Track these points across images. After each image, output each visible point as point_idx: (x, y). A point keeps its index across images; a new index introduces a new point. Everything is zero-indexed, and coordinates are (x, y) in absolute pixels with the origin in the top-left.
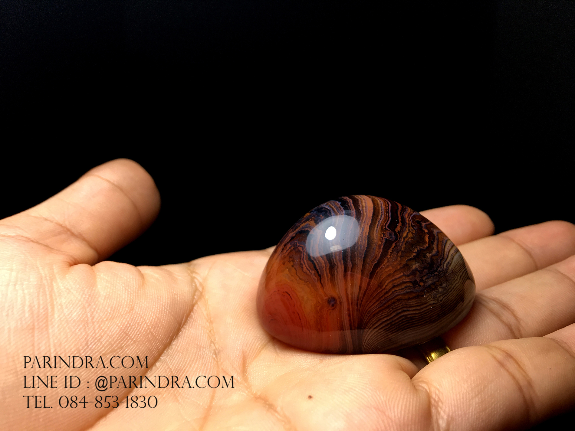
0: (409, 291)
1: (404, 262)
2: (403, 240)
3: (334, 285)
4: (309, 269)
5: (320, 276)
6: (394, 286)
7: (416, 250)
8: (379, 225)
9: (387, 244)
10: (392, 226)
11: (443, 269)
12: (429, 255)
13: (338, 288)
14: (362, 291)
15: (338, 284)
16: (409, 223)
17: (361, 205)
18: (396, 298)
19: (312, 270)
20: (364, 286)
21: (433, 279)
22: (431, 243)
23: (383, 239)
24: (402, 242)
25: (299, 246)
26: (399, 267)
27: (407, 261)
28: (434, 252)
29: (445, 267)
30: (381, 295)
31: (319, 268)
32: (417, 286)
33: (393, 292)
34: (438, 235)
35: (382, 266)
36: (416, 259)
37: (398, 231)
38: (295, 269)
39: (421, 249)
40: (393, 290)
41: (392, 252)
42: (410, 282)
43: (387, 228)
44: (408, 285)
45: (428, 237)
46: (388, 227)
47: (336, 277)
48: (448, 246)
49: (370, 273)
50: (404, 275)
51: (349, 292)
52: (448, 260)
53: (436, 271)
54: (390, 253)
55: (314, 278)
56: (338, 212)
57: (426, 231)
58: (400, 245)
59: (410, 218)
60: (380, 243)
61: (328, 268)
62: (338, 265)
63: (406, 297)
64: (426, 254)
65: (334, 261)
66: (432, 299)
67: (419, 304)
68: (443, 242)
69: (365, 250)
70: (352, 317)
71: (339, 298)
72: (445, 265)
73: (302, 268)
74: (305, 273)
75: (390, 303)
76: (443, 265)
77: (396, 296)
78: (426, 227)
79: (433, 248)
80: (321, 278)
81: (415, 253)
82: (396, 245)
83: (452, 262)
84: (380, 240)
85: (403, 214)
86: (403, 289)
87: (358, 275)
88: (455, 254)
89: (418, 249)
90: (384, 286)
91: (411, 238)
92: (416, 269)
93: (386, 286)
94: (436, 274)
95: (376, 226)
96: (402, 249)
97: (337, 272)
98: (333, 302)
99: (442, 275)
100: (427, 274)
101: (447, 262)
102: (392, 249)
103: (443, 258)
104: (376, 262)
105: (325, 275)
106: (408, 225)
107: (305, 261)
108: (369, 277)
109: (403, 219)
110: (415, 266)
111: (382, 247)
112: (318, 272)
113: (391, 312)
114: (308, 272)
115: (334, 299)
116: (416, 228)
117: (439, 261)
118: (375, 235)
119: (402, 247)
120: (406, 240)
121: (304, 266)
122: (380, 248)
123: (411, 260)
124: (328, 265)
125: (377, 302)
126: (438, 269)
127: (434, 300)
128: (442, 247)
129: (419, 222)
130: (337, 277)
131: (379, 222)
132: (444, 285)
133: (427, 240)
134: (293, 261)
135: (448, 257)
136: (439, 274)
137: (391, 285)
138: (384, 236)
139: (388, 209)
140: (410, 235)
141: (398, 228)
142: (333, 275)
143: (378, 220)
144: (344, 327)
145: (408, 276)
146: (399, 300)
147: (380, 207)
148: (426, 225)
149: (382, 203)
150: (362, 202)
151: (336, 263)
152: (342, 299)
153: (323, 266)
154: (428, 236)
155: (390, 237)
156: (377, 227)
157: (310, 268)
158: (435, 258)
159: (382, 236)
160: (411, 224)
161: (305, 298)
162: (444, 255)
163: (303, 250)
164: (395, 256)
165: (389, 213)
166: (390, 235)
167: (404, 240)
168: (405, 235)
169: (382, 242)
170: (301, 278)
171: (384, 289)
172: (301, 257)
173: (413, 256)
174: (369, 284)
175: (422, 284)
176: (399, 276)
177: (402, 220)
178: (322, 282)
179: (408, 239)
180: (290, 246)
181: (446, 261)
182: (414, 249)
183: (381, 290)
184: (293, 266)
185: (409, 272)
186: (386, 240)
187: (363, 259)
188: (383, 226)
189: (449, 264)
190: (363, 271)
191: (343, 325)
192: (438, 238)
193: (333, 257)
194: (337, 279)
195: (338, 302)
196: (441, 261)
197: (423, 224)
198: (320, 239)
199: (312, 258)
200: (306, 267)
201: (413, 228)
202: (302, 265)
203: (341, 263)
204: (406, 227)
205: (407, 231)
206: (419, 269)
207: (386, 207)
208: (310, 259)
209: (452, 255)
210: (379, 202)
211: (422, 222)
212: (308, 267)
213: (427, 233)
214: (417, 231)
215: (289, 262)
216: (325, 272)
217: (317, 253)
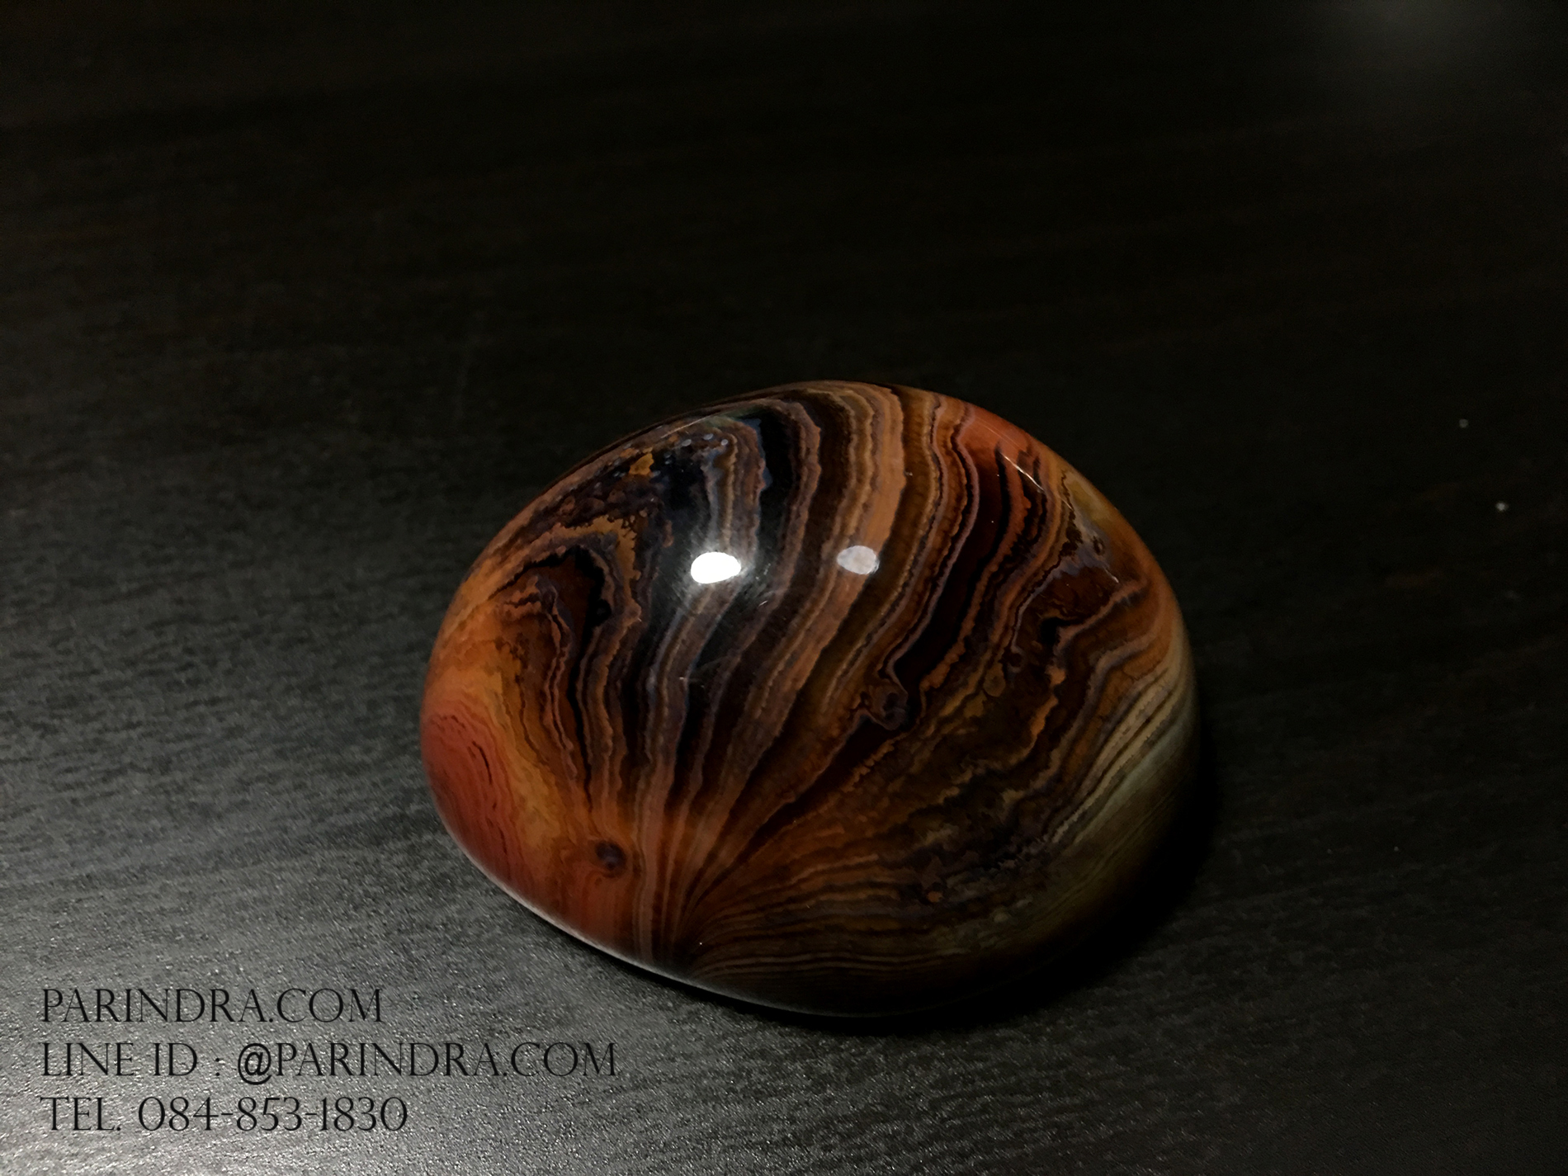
0: (881, 911)
1: (900, 818)
2: (932, 729)
3: (626, 816)
4: (562, 729)
5: (588, 767)
6: (830, 888)
7: (967, 777)
8: (865, 652)
9: (864, 740)
10: (914, 666)
11: (1046, 846)
12: (1010, 796)
13: (640, 830)
14: (713, 868)
15: (640, 818)
16: (998, 646)
17: (837, 530)
18: (823, 922)
19: (568, 736)
20: (726, 858)
21: (987, 883)
22: (1053, 734)
23: (851, 719)
24: (926, 741)
25: (555, 619)
26: (869, 833)
27: (911, 816)
28: (1040, 783)
29: (1056, 839)
30: (775, 901)
31: (592, 745)
32: (917, 901)
33: (818, 905)
34: (1102, 689)
35: (810, 816)
36: (948, 811)
37: (932, 687)
38: (522, 695)
39: (991, 774)
40: (823, 898)
41: (868, 774)
43: (890, 670)
44: (883, 893)
45: (1047, 712)
46: (898, 666)
47: (638, 796)
49: (758, 827)
50: (881, 863)
51: (672, 856)
52: (1090, 801)
53: (1012, 857)
54: (861, 776)
55: (568, 766)
57: (1058, 676)
58: (913, 751)
59: (1024, 608)
60: (835, 732)
61: (619, 759)
62: (655, 765)
63: (862, 926)
64: (1004, 790)
65: (643, 747)
66: (954, 942)
67: (899, 951)
68: (1109, 717)
69: (764, 749)
70: (663, 917)
71: (636, 856)
72: (1063, 829)
73: (542, 709)
74: (548, 733)
75: (799, 927)
76: (1055, 831)
77: (824, 917)
78: (1070, 653)
79: (1046, 764)
80: (589, 777)
81: (960, 786)
82: (896, 751)
83: (1096, 814)
84: (840, 719)
85: (999, 586)
86: (860, 902)
87: (718, 822)
88: (1144, 754)
89: (980, 771)
90: (794, 880)
91: (975, 720)
92: (937, 849)
93: (801, 881)
94: (1008, 869)
95: (850, 656)
96: (915, 769)
97: (648, 784)
98: (612, 857)
99: (1029, 870)
100: (970, 867)
101: (1076, 815)
102: (871, 763)
103: (1069, 801)
104: (792, 800)
105: (606, 776)
106: (989, 655)
107: (556, 692)
108: (749, 837)
109: (986, 615)
110: (938, 834)
111: (837, 749)
112: (584, 754)
113: (796, 950)
114: (556, 735)
115: (617, 851)
116: (1015, 670)
117: (1046, 814)
118: (829, 694)
119: (917, 758)
120: (946, 730)
121: (548, 708)
122: (826, 754)
123: (929, 811)
124: (623, 751)
125: (755, 911)
126: (1025, 850)
127: (959, 946)
129: (1049, 633)
130: (643, 799)
131: (869, 637)
132: (1021, 903)
133: (1038, 726)
134: (524, 664)
136: (1019, 866)
137: (820, 882)
138: (861, 706)
139: (944, 565)
140: (975, 709)
141: (938, 676)
142: (630, 785)
143: (870, 627)
144: (635, 926)
145: (892, 866)
147: (914, 547)
148: (1078, 638)
149: (939, 513)
151: (650, 756)
152: (644, 861)
153: (606, 745)
154: (1053, 702)
155: (884, 713)
156: (852, 663)
157: (565, 727)
158: (1032, 805)
159: (855, 705)
160: (1008, 649)
161: (531, 804)
162: (1080, 784)
164: (875, 789)
165: (935, 588)
166: (891, 702)
167: (938, 730)
168: (949, 710)
169: (843, 730)
170: (531, 738)
171: (791, 887)
172: (549, 665)
173: (946, 799)
174: (743, 858)
175: (935, 897)
176: (858, 860)
177: (975, 629)
178: (591, 791)
179: (956, 729)
181: (1075, 810)
182: (963, 772)
183: (778, 886)
184: (518, 679)
185: (903, 854)
186: (866, 722)
187: (747, 776)
188: (877, 659)
189: (1086, 818)
190: (735, 814)
192: (1096, 707)
193: (647, 734)
194: (641, 805)
195: (630, 867)
196: (1050, 819)
197: (1067, 634)
198: (624, 643)
199: (579, 696)
200: (554, 715)
201: (1005, 669)
202: (545, 700)
203: (667, 763)
204: (975, 670)
205: (970, 691)
206: (945, 847)
207: (944, 543)
208: (570, 693)
209: (1121, 770)
210: (929, 507)
211: (1066, 624)
212: (559, 723)
213: (1057, 689)
214: (1013, 686)
215: (514, 653)
216: (607, 766)
217: (600, 691)
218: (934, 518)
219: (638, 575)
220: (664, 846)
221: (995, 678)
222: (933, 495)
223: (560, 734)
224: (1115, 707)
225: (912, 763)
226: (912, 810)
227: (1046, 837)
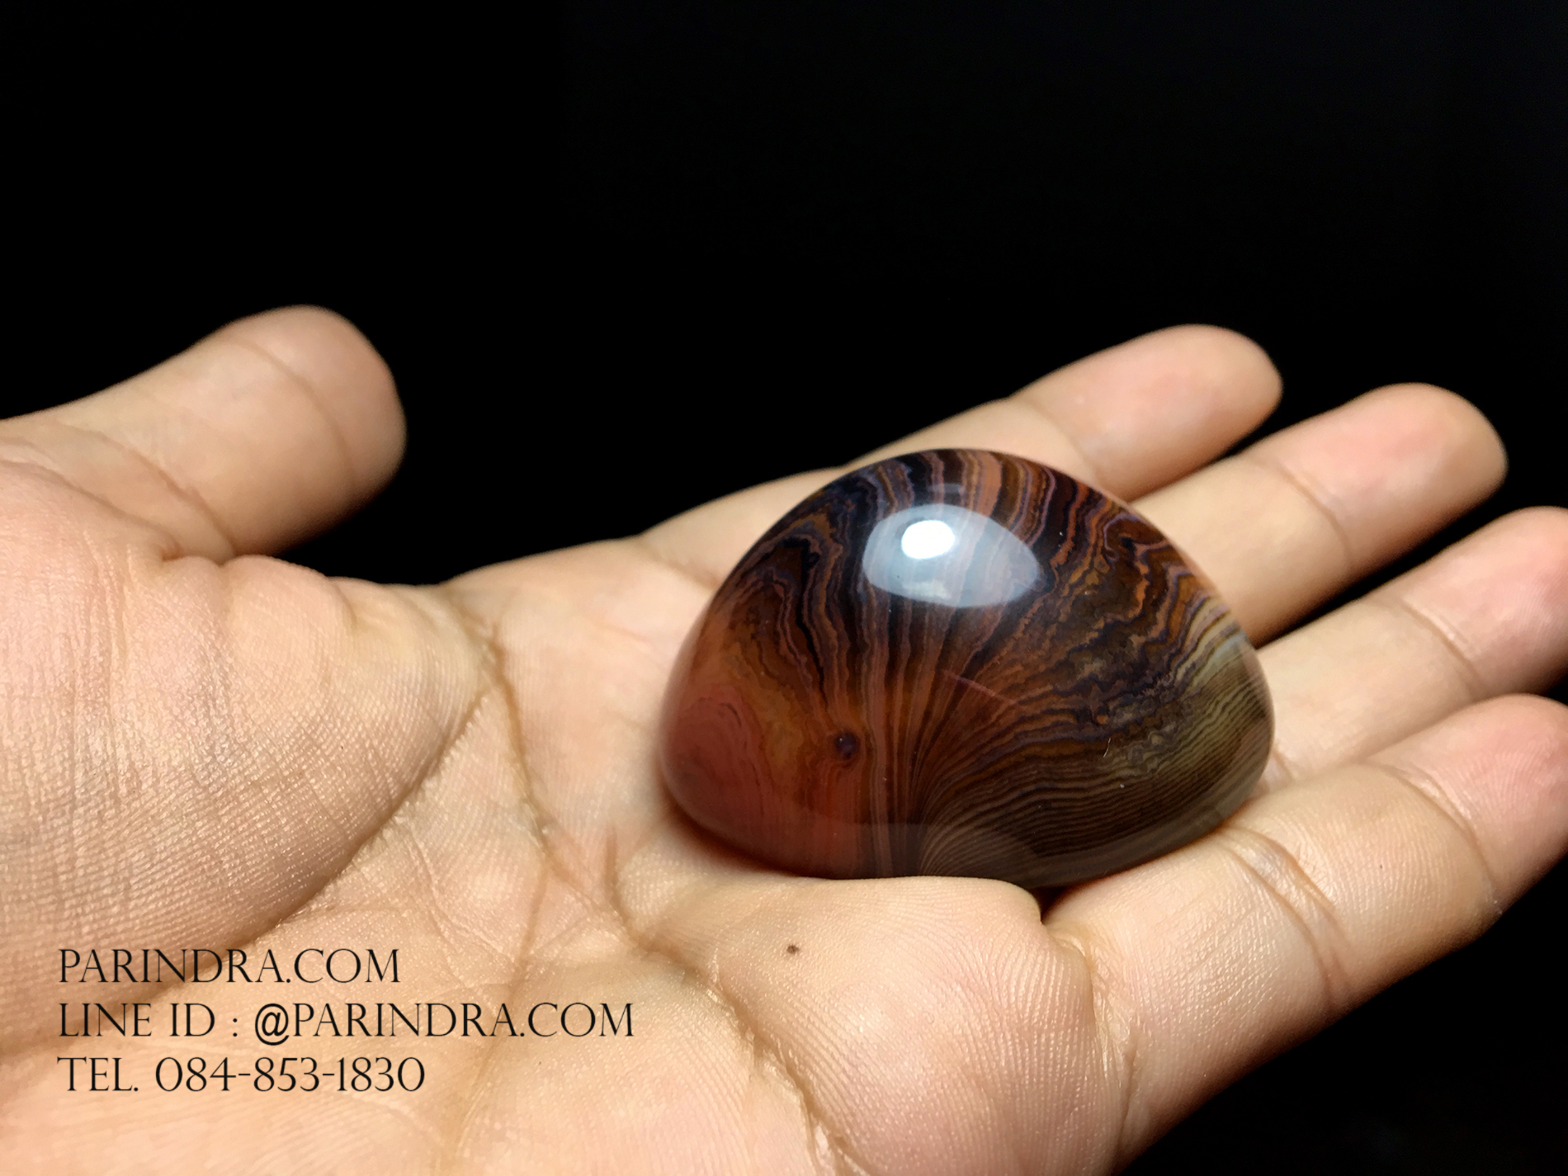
0: (1065, 735)
1: (1060, 656)
2: (1066, 592)
3: (856, 701)
4: (796, 650)
5: (820, 670)
6: (1022, 720)
7: (1101, 624)
10: (1044, 549)
11: (1173, 682)
12: (1136, 640)
13: (868, 709)
14: (930, 724)
15: (867, 698)
16: (1096, 545)
17: (965, 483)
18: (1023, 753)
19: (802, 653)
20: (938, 711)
21: (1138, 708)
22: (1153, 604)
24: (1064, 598)
25: (777, 582)
26: (1042, 668)
27: (1069, 653)
28: (1155, 633)
29: (1180, 676)
30: (983, 741)
31: (822, 651)
32: (1090, 723)
33: (1016, 737)
34: (1178, 585)
35: (996, 660)
36: (1096, 648)
37: (1059, 566)
38: (759, 645)
39: (1117, 623)
40: (1018, 730)
41: (1030, 623)
42: (1072, 712)
43: (1026, 553)
44: (1063, 718)
45: (1144, 588)
47: (863, 680)
48: (1205, 618)
50: (1055, 692)
51: (896, 725)
52: (1195, 657)
53: (1151, 686)
54: (1026, 625)
55: (804, 676)
56: (896, 496)
57: (1144, 569)
58: (1057, 605)
59: (1105, 529)
61: (844, 653)
62: (873, 648)
63: (1053, 752)
64: (1130, 635)
65: (862, 635)
66: (1126, 764)
67: (1087, 775)
68: (1189, 604)
70: (896, 790)
71: (868, 737)
72: (1181, 672)
73: (777, 643)
74: (785, 659)
75: (1004, 763)
76: (1176, 672)
77: (1023, 748)
78: (1148, 558)
79: (1155, 622)
80: (822, 678)
81: (1098, 630)
82: (1046, 605)
83: (1204, 665)
85: (1084, 515)
86: (1047, 729)
87: (925, 683)
88: (1223, 640)
89: (1109, 620)
90: (994, 717)
91: (1095, 587)
92: (1093, 679)
93: (999, 717)
94: (1151, 697)
96: (1062, 618)
97: (869, 665)
98: (848, 747)
99: (1166, 700)
100: (1122, 693)
101: (1188, 664)
102: (1030, 615)
103: (1179, 651)
104: (980, 649)
105: (836, 671)
106: (1090, 550)
107: (788, 627)
109: (1081, 529)
110: (1092, 667)
112: (816, 660)
113: (1005, 790)
114: (791, 657)
115: (851, 738)
116: (1113, 559)
117: (1166, 658)
118: (989, 570)
119: (1062, 610)
120: (1077, 591)
121: (783, 641)
123: (1080, 649)
124: (847, 645)
125: (968, 757)
126: (1159, 682)
127: (1131, 768)
128: (1184, 618)
129: (1129, 544)
130: (866, 679)
132: (1168, 729)
133: (1140, 595)
134: (757, 622)
135: (1194, 649)
136: (1158, 696)
137: (1014, 715)
138: (1013, 576)
139: (1043, 501)
140: (1093, 579)
141: (1060, 557)
142: (855, 674)
144: (872, 815)
145: (1066, 694)
146: (1029, 759)
147: (1020, 493)
148: (1149, 552)
149: (1030, 478)
150: (970, 473)
151: (867, 640)
152: (874, 740)
153: (833, 645)
154: (1145, 584)
156: (999, 550)
157: (798, 647)
158: (1154, 649)
160: (1103, 547)
161: (776, 726)
162: (1183, 641)
163: (784, 595)
164: (1038, 635)
165: (1041, 512)
167: (1071, 592)
168: (1075, 577)
170: (771, 670)
171: (993, 725)
172: (778, 613)
173: (1091, 640)
174: (951, 708)
175: (1103, 720)
176: (1039, 691)
177: (1077, 535)
178: (825, 690)
179: (1084, 591)
180: (755, 579)
181: (1186, 659)
182: (1097, 620)
183: (983, 727)
184: (753, 637)
185: (1070, 685)
187: (944, 636)
189: (1196, 668)
190: (939, 670)
191: (871, 809)
192: (1177, 594)
193: (863, 624)
194: (867, 686)
195: (863, 748)
196: (1170, 661)
197: (1141, 549)
198: (834, 569)
199: (806, 619)
200: (788, 644)
201: (1105, 558)
202: (779, 637)
203: (882, 643)
204: (1085, 555)
205: (1086, 568)
206: (1100, 677)
207: (1039, 490)
208: (798, 621)
209: (1210, 643)
211: (1139, 543)
212: (792, 644)
213: (1147, 577)
214: (1114, 568)
215: (747, 623)
216: (835, 662)
217: (822, 608)
219: (835, 530)
220: (889, 716)
221: (1101, 562)
223: (795, 655)
224: (1191, 600)
225: (1059, 614)
226: (1068, 649)
227: (1171, 674)
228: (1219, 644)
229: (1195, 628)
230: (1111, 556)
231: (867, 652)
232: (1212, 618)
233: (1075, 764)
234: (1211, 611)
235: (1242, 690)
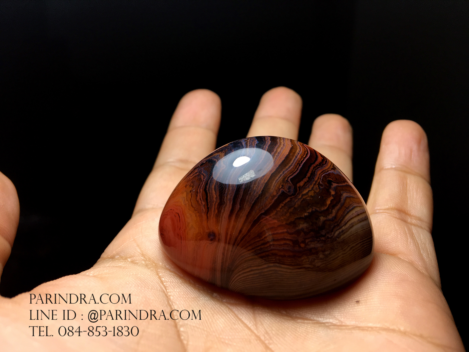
0: (287, 248)
1: (292, 219)
2: (300, 197)
3: (217, 222)
4: (202, 199)
5: (208, 208)
6: (273, 240)
7: (310, 211)
8: (283, 175)
9: (283, 197)
10: (296, 180)
11: (333, 236)
12: (322, 218)
13: (221, 225)
14: (241, 234)
15: (221, 221)
16: (317, 181)
17: (275, 150)
18: (271, 252)
19: (203, 201)
20: (245, 231)
21: (317, 243)
22: (333, 205)
23: (279, 191)
24: (299, 199)
25: (202, 174)
26: (284, 223)
27: (296, 219)
28: (330, 217)
30: (258, 245)
31: (210, 202)
32: (297, 246)
33: (270, 246)
34: (345, 200)
35: (268, 217)
36: (305, 219)
37: (300, 186)
38: (191, 194)
39: (316, 211)
40: (271, 243)
41: (284, 206)
42: (290, 240)
43: (289, 180)
44: (288, 242)
45: (331, 200)
46: (291, 179)
47: (221, 215)
48: (353, 214)
49: (254, 220)
50: (287, 232)
51: (229, 233)
52: (344, 228)
53: (324, 236)
54: (282, 206)
55: (202, 209)
57: (333, 193)
58: (296, 201)
59: (322, 176)
60: (275, 194)
61: (217, 204)
62: (227, 204)
63: (282, 253)
64: (320, 216)
65: (224, 199)
66: (308, 263)
67: (293, 264)
68: (348, 208)
69: (256, 197)
70: (225, 256)
71: (219, 235)
72: (337, 233)
73: (197, 196)
74: (198, 201)
75: (264, 254)
76: (335, 233)
77: (271, 250)
78: (336, 189)
79: (331, 213)
80: (208, 211)
81: (309, 213)
82: (291, 200)
83: (347, 232)
84: (276, 191)
85: (316, 169)
86: (281, 245)
87: (242, 220)
88: (358, 223)
89: (314, 210)
90: (263, 237)
91: (311, 196)
92: (302, 230)
94: (323, 240)
95: (279, 176)
96: (296, 206)
97: (224, 210)
98: (212, 236)
99: (328, 242)
100: (312, 237)
101: (340, 230)
102: (285, 203)
103: (338, 225)
104: (263, 212)
105: (213, 210)
106: (314, 182)
107: (201, 190)
108: (251, 224)
109: (313, 174)
110: (303, 226)
111: (275, 198)
112: (207, 205)
115: (214, 234)
117: (332, 227)
118: (273, 184)
119: (297, 203)
120: (304, 197)
121: (199, 194)
122: (273, 199)
123: (300, 218)
124: (218, 201)
126: (327, 235)
127: (310, 264)
128: (344, 213)
129: (330, 183)
130: (223, 215)
131: (284, 172)
132: (327, 253)
133: (328, 202)
134: (193, 187)
135: (345, 225)
136: (326, 240)
137: (270, 238)
138: (282, 188)
139: (302, 162)
140: (311, 194)
141: (302, 184)
142: (219, 212)
143: (284, 170)
145: (290, 234)
146: (273, 254)
147: (294, 157)
148: (337, 186)
150: (279, 147)
151: (225, 202)
152: (221, 236)
153: (214, 200)
154: (332, 198)
155: (288, 191)
156: (279, 178)
158: (328, 223)
159: (280, 188)
160: (319, 182)
161: (191, 225)
162: (341, 222)
163: (203, 179)
164: (286, 210)
165: (300, 165)
166: (289, 188)
167: (302, 197)
168: (305, 192)
169: (277, 193)
170: (193, 205)
171: (263, 240)
172: (200, 185)
173: (305, 216)
174: (249, 231)
175: (303, 245)
176: (281, 231)
177: (311, 176)
178: (208, 215)
179: (307, 197)
180: (197, 171)
181: (340, 228)
182: (309, 209)
183: (259, 240)
184: (190, 192)
185: (293, 231)
186: (283, 193)
187: (252, 205)
188: (286, 177)
189: (343, 232)
190: (248, 216)
192: (344, 204)
193: (225, 195)
194: (222, 217)
195: (217, 238)
196: (334, 228)
197: (335, 185)
198: (220, 174)
199: (207, 189)
200: (200, 196)
201: (319, 186)
202: (198, 193)
203: (230, 203)
204: (311, 185)
205: (310, 189)
206: (305, 230)
207: (302, 158)
208: (205, 190)
209: (352, 223)
210: (298, 151)
211: (334, 182)
212: (201, 197)
213: (333, 195)
214: (321, 191)
215: (190, 186)
216: (213, 207)
217: (213, 187)
218: (299, 153)
220: (227, 229)
221: (317, 188)
222: (298, 150)
223: (201, 201)
224: (349, 207)
225: (295, 204)
226: (296, 217)
227: (333, 233)
228: (356, 224)
229: (347, 218)
230: (321, 186)
231: (225, 205)
232: (356, 214)
233: (289, 259)
234: (356, 212)
235: (360, 242)
